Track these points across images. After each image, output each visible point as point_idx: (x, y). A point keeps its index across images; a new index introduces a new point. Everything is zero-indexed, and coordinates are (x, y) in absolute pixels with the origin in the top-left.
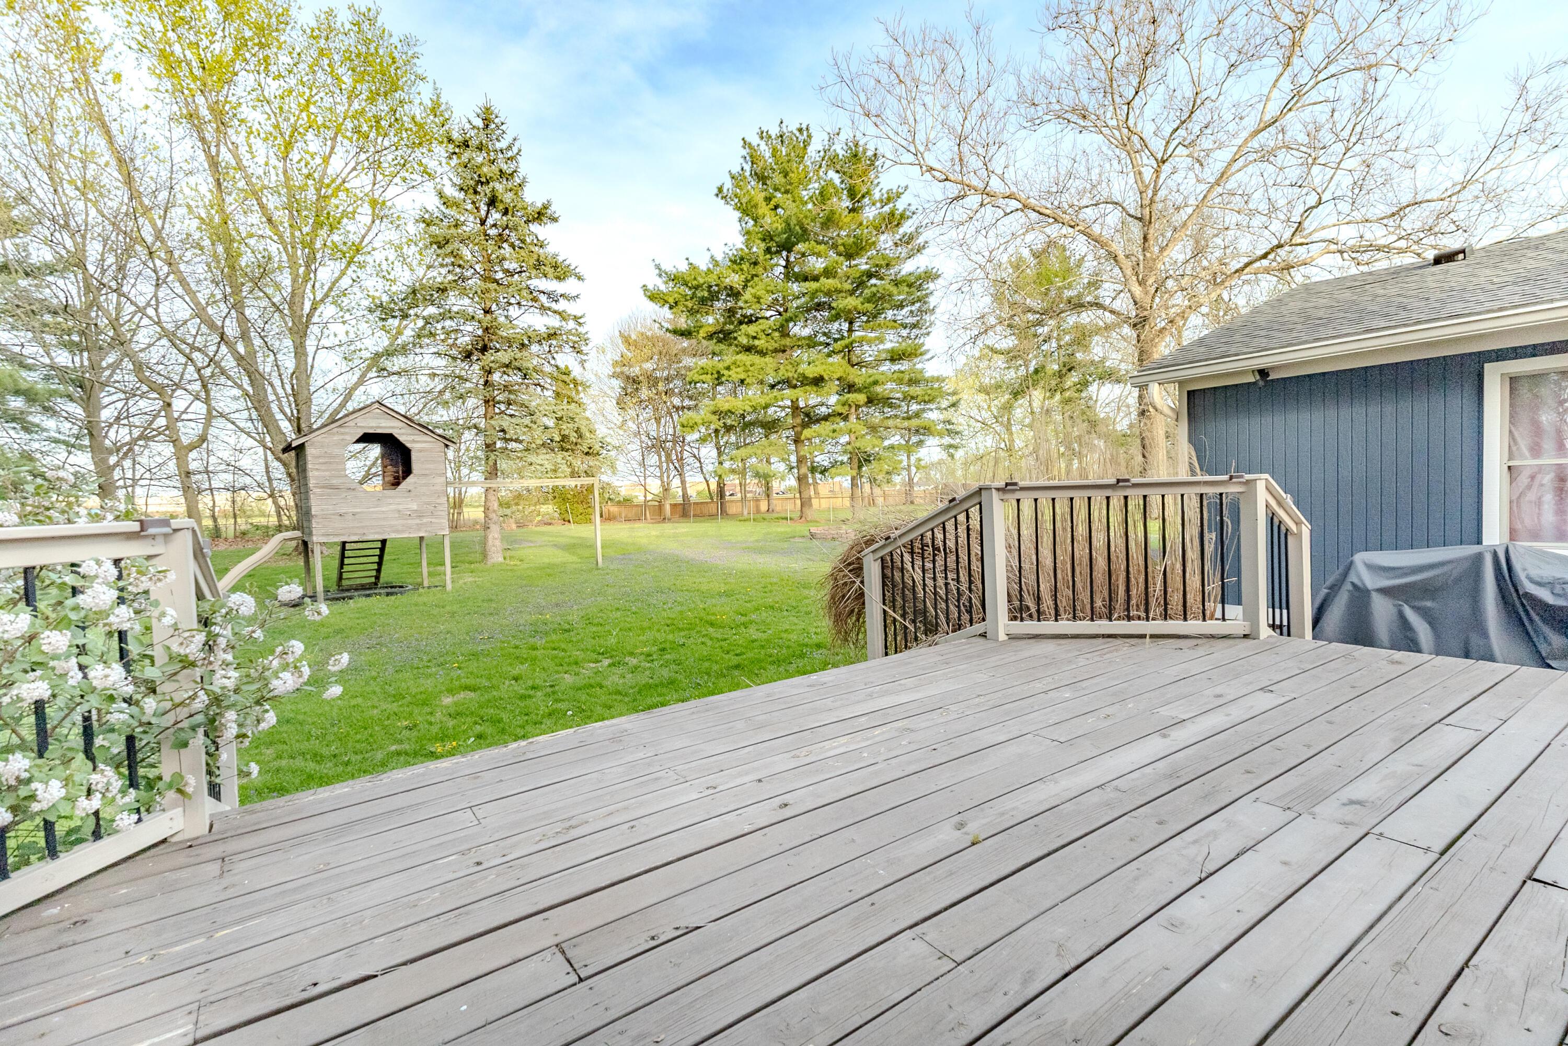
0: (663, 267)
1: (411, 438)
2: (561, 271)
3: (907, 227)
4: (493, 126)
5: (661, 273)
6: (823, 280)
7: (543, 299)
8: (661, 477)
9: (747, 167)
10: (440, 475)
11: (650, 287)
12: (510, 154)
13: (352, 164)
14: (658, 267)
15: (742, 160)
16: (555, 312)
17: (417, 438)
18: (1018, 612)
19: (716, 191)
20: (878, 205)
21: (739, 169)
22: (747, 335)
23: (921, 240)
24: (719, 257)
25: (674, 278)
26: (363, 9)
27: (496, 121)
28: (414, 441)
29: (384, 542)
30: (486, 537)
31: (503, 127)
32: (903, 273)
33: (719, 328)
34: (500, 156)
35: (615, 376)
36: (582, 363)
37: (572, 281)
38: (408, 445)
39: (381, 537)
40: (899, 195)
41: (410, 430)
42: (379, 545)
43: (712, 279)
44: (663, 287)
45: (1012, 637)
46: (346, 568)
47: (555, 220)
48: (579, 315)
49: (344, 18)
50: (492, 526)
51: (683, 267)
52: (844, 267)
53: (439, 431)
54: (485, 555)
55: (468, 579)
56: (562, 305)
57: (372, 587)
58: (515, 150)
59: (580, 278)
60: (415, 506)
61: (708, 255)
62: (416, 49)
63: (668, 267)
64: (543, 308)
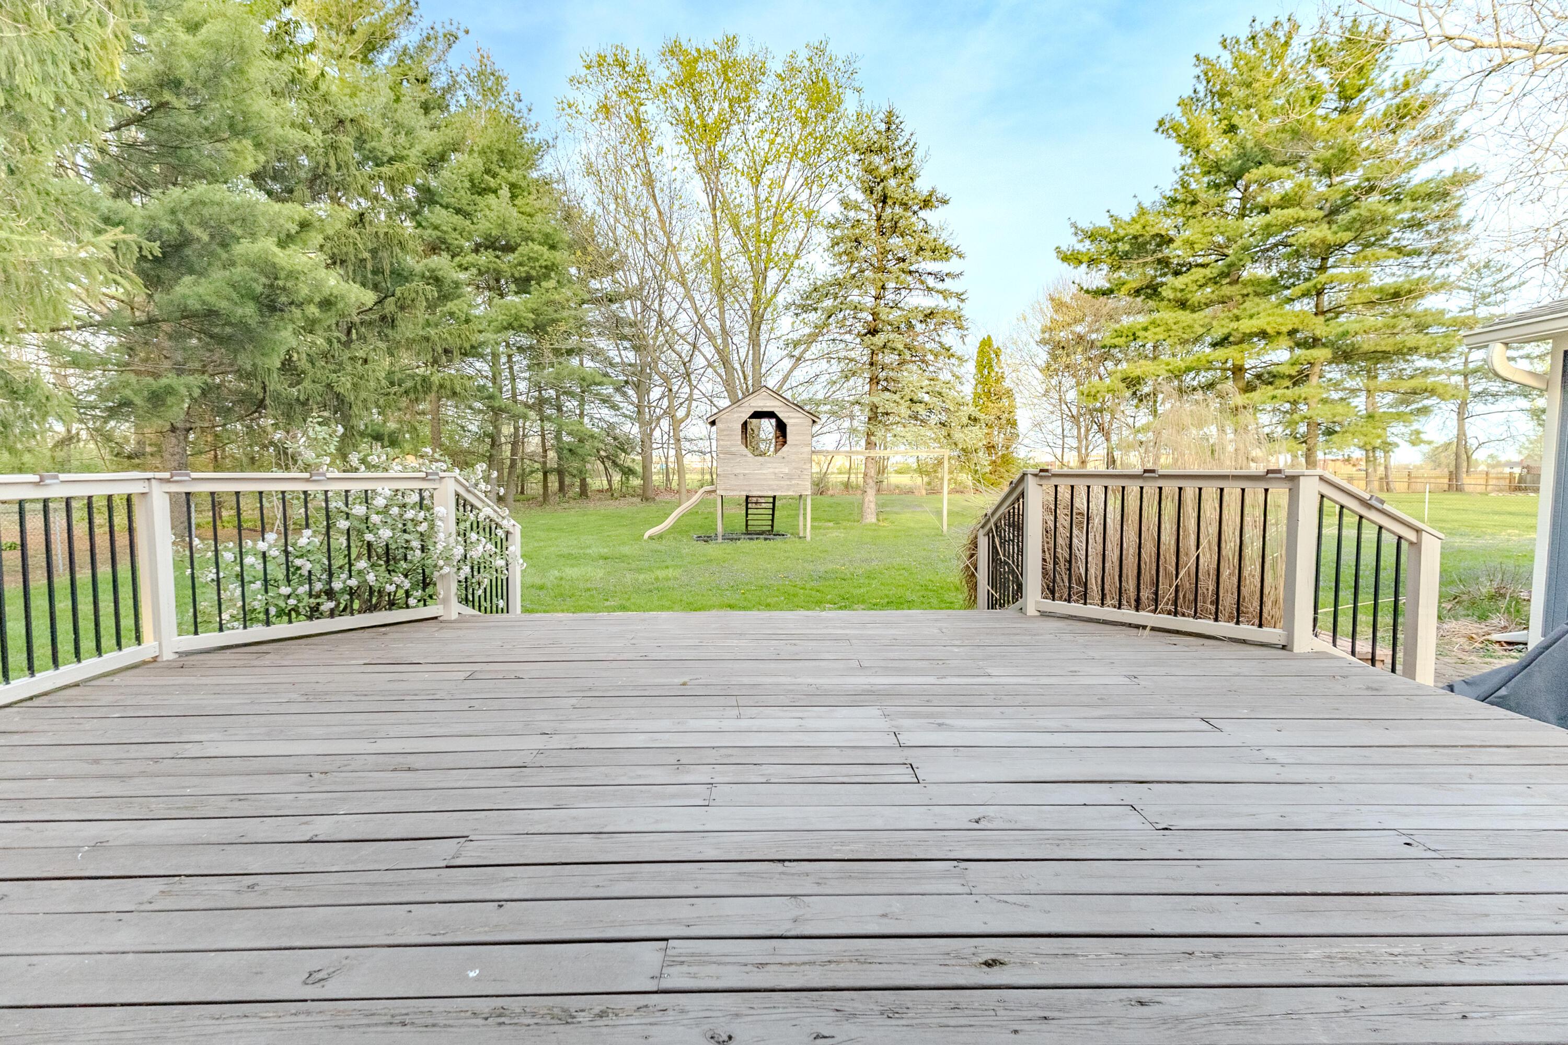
0: (1079, 225)
1: (787, 415)
2: (941, 252)
3: (1433, 118)
4: (894, 127)
5: (1077, 230)
6: (1274, 211)
7: (931, 281)
8: (1078, 449)
9: (1201, 88)
10: (807, 445)
11: (1064, 248)
12: (907, 148)
13: (802, 180)
14: (1074, 225)
15: (1194, 81)
16: (937, 292)
17: (791, 415)
18: (1051, 591)
19: (1156, 125)
20: (1389, 95)
21: (1191, 93)
22: (1174, 289)
23: (1457, 132)
24: (1147, 204)
25: (1092, 236)
26: (817, 44)
27: (897, 121)
28: (789, 417)
29: (774, 497)
30: (863, 499)
31: (902, 126)
32: (1415, 182)
33: (1145, 283)
34: (899, 152)
35: (1043, 342)
36: (963, 337)
37: (955, 259)
38: (785, 421)
39: (773, 494)
40: (1425, 75)
41: (787, 409)
42: (771, 500)
43: (1136, 229)
44: (1079, 247)
45: (1044, 614)
46: (750, 517)
47: (945, 202)
48: (960, 291)
49: (803, 55)
50: (868, 490)
51: (1104, 222)
52: (1320, 187)
53: (807, 408)
54: (862, 514)
55: (836, 534)
56: (949, 284)
57: (771, 533)
58: (911, 144)
59: (960, 256)
60: (786, 470)
61: (1135, 202)
62: (855, 66)
63: (1085, 224)
64: (929, 289)
